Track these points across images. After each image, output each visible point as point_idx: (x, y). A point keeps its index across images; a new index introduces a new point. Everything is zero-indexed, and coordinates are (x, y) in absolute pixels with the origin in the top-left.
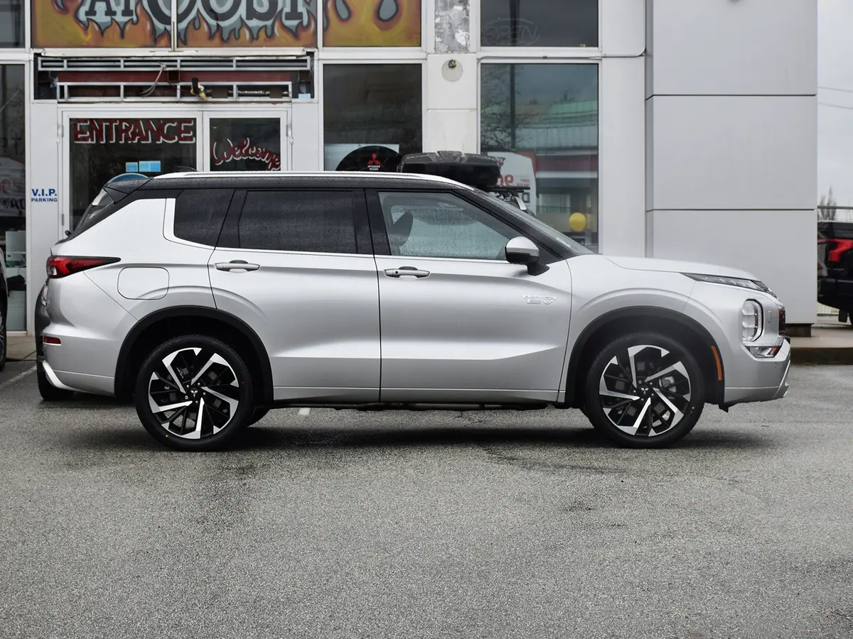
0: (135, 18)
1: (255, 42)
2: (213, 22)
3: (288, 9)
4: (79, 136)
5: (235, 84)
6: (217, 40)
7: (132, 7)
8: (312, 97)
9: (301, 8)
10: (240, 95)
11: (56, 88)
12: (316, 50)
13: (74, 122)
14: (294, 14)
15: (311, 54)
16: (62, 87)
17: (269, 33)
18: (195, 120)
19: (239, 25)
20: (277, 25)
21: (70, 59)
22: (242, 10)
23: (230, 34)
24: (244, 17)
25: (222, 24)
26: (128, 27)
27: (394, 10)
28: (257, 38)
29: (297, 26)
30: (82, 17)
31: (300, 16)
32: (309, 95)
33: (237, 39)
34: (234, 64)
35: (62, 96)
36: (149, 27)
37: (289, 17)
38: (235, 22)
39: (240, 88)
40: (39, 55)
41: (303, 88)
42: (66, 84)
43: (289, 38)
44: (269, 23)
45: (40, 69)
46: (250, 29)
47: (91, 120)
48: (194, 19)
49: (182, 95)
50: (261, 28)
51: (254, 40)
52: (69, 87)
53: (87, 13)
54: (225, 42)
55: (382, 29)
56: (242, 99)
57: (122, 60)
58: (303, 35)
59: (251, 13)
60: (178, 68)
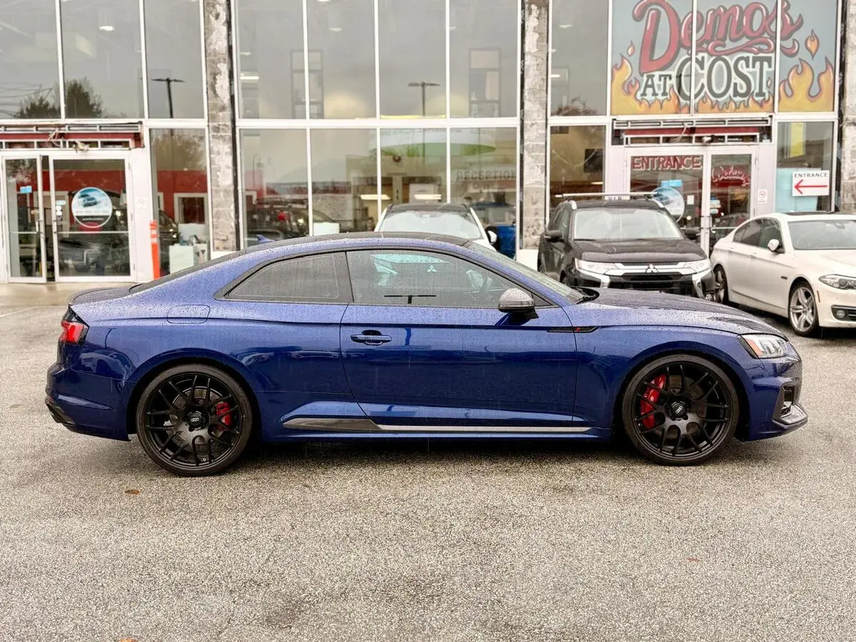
0: (669, 97)
1: (737, 110)
2: (713, 99)
3: (757, 91)
4: (636, 166)
5: (726, 135)
6: (716, 109)
7: (667, 91)
8: (771, 141)
9: (765, 90)
10: (728, 141)
11: (623, 139)
12: (773, 114)
13: (633, 158)
14: (761, 94)
15: (771, 116)
16: (627, 139)
17: (746, 105)
18: (702, 156)
19: (729, 100)
20: (751, 99)
21: (632, 122)
22: (731, 92)
23: (723, 106)
24: (732, 95)
25: (719, 100)
26: (665, 103)
27: (818, 91)
28: (739, 108)
29: (762, 101)
30: (639, 97)
31: (763, 95)
32: (769, 140)
33: (727, 108)
34: (727, 122)
35: (627, 143)
36: (676, 102)
37: (758, 95)
38: (727, 99)
39: (729, 137)
40: (615, 120)
41: (765, 137)
42: (629, 137)
43: (757, 107)
44: (746, 99)
45: (615, 128)
46: (735, 103)
47: (643, 157)
48: (703, 97)
49: (696, 141)
50: (741, 102)
51: (737, 108)
52: (631, 138)
53: (642, 95)
54: (721, 111)
55: (812, 102)
56: (730, 143)
57: (662, 122)
58: (765, 105)
59: (736, 93)
60: (694, 126)
